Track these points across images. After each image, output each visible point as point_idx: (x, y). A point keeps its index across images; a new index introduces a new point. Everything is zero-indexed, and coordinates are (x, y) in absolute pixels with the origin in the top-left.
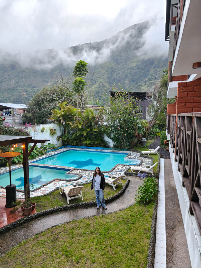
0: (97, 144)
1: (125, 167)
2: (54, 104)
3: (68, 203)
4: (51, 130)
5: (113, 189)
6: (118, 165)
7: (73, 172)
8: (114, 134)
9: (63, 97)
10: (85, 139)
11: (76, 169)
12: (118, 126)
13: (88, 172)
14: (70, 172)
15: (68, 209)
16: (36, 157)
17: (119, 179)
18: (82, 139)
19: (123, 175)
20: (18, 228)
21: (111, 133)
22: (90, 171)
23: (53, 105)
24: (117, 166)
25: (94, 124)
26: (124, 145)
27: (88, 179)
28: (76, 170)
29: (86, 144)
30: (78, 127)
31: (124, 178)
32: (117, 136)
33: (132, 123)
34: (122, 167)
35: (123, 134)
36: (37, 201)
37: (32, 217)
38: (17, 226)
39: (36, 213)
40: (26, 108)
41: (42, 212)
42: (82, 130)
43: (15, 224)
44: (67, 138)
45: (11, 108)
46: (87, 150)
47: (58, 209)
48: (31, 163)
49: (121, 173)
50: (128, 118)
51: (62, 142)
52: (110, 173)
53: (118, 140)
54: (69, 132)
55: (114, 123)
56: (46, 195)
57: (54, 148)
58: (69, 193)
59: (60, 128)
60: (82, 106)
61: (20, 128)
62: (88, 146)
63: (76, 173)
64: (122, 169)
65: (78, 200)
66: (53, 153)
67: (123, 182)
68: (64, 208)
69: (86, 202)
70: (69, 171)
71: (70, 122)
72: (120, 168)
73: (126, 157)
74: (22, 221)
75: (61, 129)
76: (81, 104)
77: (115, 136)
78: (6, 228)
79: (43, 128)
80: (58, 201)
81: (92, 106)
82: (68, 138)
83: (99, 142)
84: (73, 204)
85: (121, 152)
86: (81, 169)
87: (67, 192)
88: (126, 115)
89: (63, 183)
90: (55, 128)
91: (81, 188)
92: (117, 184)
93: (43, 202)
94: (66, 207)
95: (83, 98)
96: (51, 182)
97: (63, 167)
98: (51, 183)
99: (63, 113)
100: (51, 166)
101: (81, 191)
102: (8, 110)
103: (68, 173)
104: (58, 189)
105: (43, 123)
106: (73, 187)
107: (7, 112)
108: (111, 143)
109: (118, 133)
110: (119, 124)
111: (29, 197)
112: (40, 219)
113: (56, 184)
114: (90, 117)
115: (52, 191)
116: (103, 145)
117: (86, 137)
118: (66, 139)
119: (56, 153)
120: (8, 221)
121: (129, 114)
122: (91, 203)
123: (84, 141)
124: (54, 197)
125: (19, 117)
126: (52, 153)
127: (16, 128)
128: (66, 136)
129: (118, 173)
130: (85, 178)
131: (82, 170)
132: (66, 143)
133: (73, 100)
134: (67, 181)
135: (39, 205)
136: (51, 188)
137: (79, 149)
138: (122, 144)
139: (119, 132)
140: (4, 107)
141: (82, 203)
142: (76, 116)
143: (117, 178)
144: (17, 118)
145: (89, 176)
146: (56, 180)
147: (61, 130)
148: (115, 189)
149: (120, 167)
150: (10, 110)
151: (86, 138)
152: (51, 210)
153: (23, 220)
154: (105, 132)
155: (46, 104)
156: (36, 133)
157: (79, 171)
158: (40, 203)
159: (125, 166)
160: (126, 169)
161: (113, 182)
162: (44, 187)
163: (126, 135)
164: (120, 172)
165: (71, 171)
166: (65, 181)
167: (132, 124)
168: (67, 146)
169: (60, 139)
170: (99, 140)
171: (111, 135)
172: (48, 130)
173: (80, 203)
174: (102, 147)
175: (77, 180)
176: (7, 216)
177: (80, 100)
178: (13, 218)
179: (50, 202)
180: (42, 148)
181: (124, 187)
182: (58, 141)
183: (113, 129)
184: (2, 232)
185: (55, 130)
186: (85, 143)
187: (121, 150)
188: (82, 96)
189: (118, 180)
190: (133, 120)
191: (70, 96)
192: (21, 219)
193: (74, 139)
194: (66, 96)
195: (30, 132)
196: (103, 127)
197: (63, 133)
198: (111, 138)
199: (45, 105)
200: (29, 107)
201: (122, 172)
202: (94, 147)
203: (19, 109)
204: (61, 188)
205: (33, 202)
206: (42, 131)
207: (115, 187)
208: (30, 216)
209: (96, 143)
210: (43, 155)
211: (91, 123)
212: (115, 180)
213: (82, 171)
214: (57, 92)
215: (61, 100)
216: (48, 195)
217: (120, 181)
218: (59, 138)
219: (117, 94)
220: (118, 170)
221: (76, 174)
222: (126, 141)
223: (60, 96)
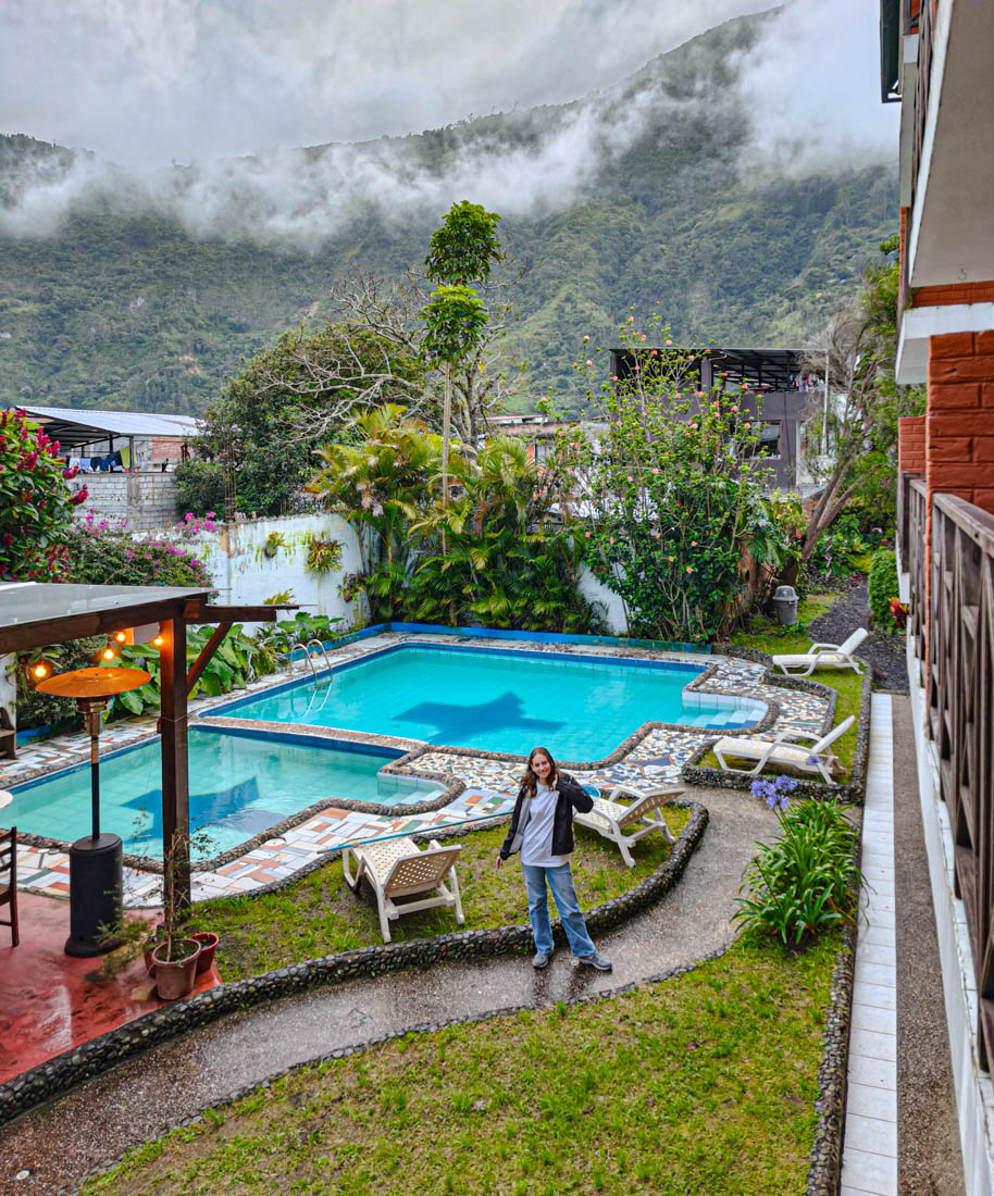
0: (543, 616)
1: (685, 741)
2: (334, 415)
3: (387, 935)
4: (315, 546)
5: (622, 863)
6: (650, 730)
7: (416, 766)
8: (629, 565)
9: (376, 378)
10: (480, 589)
11: (433, 751)
12: (650, 525)
13: (493, 763)
14: (404, 764)
15: (382, 966)
16: (233, 682)
17: (652, 808)
18: (468, 590)
19: (676, 781)
20: (122, 1069)
21: (614, 560)
22: (505, 760)
23: (327, 419)
24: (646, 735)
25: (525, 515)
26: (681, 621)
27: (491, 806)
28: (434, 755)
29: (488, 614)
30: (448, 528)
31: (680, 800)
32: (647, 576)
33: (721, 508)
34: (669, 741)
35: (675, 566)
36: (229, 919)
37: (196, 1008)
38: (117, 1059)
39: (218, 986)
40: (195, 432)
41: (251, 981)
42: (464, 542)
43: (108, 1049)
44: (393, 584)
45: (119, 436)
46: (495, 645)
47: (333, 969)
48: (209, 713)
49: (663, 773)
50: (699, 486)
51: (366, 603)
52: (608, 773)
53: (649, 596)
54: (401, 556)
55: (630, 508)
56: (274, 892)
57: (324, 636)
58: (391, 881)
59: (359, 534)
60: (468, 421)
61: (158, 537)
62: (493, 625)
63: (431, 770)
64: (672, 750)
65: (437, 918)
66: (319, 663)
67: (672, 822)
68: (362, 962)
69: (480, 933)
70: (399, 761)
71: (410, 502)
72: (662, 744)
73: (692, 683)
74: (145, 1032)
75: (366, 542)
76: (467, 413)
77: (634, 576)
78: (61, 1068)
79: (271, 536)
80: (332, 921)
81: (524, 420)
82: (396, 587)
83: (553, 605)
84: (409, 940)
85: (667, 657)
86: (459, 750)
87: (379, 877)
88: (688, 470)
89: (365, 826)
90: (334, 536)
91: (454, 856)
92: (641, 832)
93: (255, 929)
94: (373, 959)
95: (475, 386)
96: (303, 818)
97: (368, 737)
98: (303, 821)
99: (373, 461)
100: (307, 729)
101: (453, 869)
102: (107, 443)
103: (391, 771)
104: (335, 857)
105: (275, 511)
106: (415, 851)
107: (104, 456)
108: (617, 614)
109: (653, 561)
110: (655, 516)
111: (186, 904)
112: (236, 1022)
113: (328, 830)
114: (509, 480)
115: (304, 868)
116: (576, 621)
117: (485, 580)
118: (385, 589)
119: (335, 660)
120: (77, 1033)
121: (708, 466)
122: (505, 938)
123: (478, 602)
124: (314, 898)
125: (157, 479)
126: (315, 665)
127: (137, 538)
128: (384, 575)
129: (647, 770)
130: (476, 800)
131: (461, 755)
132: (387, 612)
133: (428, 394)
134: (385, 813)
135: (236, 946)
136: (301, 849)
137: (452, 641)
138: (671, 616)
139: (657, 554)
140: (89, 429)
141: (459, 937)
142: (440, 475)
143: (643, 804)
144: (151, 485)
145: (498, 787)
146: (328, 806)
147: (362, 545)
148: (630, 861)
149: (658, 739)
150: (118, 444)
151: (487, 585)
152: (294, 970)
153: (151, 1023)
154: (582, 554)
155: (295, 414)
156: (238, 560)
157: (447, 757)
158: (240, 934)
159: (686, 734)
160: (692, 748)
161: (620, 823)
162: (269, 843)
163: (689, 570)
164: (659, 769)
165: (410, 759)
166: (376, 813)
167: (720, 514)
168: (394, 625)
169: (356, 591)
170: (554, 594)
171: (614, 571)
172: (297, 548)
173: (449, 939)
174: (569, 633)
175: (434, 808)
176: (73, 1001)
177: (458, 391)
178: (102, 1015)
179: (293, 927)
180: (267, 635)
181: (680, 849)
182: (348, 600)
183: (625, 542)
184: (41, 1087)
185: (333, 546)
186: (482, 609)
187: (666, 648)
188: (470, 374)
189: (647, 811)
190: (728, 492)
191: (410, 376)
192: (140, 1020)
193: (430, 591)
194: (390, 376)
195: (204, 558)
196: (572, 531)
197: (375, 560)
198: (614, 588)
199: (286, 419)
200: (207, 429)
201: (668, 767)
202: (526, 629)
203: (159, 439)
204: (351, 854)
205: (206, 928)
206: (270, 550)
207: (633, 851)
208: (184, 1002)
209: (539, 608)
210: (272, 672)
211: (511, 511)
212: (633, 812)
213: (465, 758)
214: (349, 353)
215: (368, 395)
216: (282, 888)
217: (657, 818)
218: (354, 583)
219: (642, 363)
220: (651, 757)
221: (432, 778)
222: (692, 599)
223: (359, 374)
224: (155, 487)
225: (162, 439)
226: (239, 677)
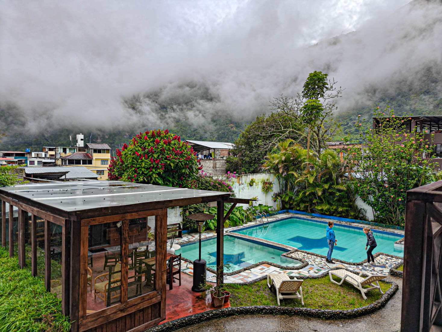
0: (342, 212)
1: (393, 261)
2: (273, 143)
3: (279, 303)
4: (265, 183)
5: (362, 297)
6: (379, 255)
7: (293, 255)
8: (375, 196)
9: (287, 130)
10: (319, 201)
11: (299, 251)
12: (384, 182)
13: (319, 258)
14: (289, 254)
15: (277, 312)
16: (239, 223)
17: (374, 281)
18: (314, 201)
19: (387, 274)
20: (204, 323)
21: (369, 194)
22: (323, 257)
23: (271, 144)
24: (377, 256)
25: (335, 177)
26: (396, 218)
27: (317, 271)
28: (299, 252)
29: (322, 210)
30: (308, 180)
31: (387, 280)
32: (382, 200)
33: (414, 177)
34: (386, 260)
35: (394, 198)
36: (234, 290)
37: (223, 312)
38: (203, 320)
39: (229, 307)
40: (232, 148)
41: (239, 308)
42: (315, 185)
43: (201, 317)
44: (289, 198)
45: (211, 149)
46: (323, 220)
47: (262, 310)
48: (232, 231)
49: (382, 271)
50: (405, 168)
51: (281, 202)
52: (360, 267)
53: (383, 208)
54: (292, 188)
55: (376, 175)
56: (247, 285)
57: (267, 212)
58: (281, 287)
59: (279, 180)
60: (318, 144)
61: (220, 178)
62: (323, 214)
63: (298, 257)
64: (387, 263)
65: (295, 302)
66: (265, 220)
67: (383, 287)
68: (271, 310)
69: (309, 309)
70: (287, 253)
71: (296, 171)
72: (383, 260)
73: (399, 241)
74: (210, 315)
75: (281, 183)
76: (317, 141)
77: (377, 200)
78: (189, 319)
79: (252, 180)
80: (263, 297)
81: (340, 143)
82: (291, 198)
83: (345, 208)
84: (286, 307)
85: (389, 230)
86: (308, 252)
87: (277, 286)
88: (401, 162)
89: (275, 271)
90: (271, 181)
91: (301, 283)
92: (370, 288)
93: (241, 294)
94: (274, 309)
95: (321, 132)
96: (257, 265)
97: (279, 244)
98: (257, 266)
99: (283, 158)
100: (260, 239)
101: (301, 287)
102: (208, 151)
103: (284, 256)
104: (265, 278)
105: (254, 172)
106: (289, 279)
107: (207, 154)
108: (370, 213)
109: (384, 195)
110: (385, 179)
111: (222, 282)
112: (234, 318)
113: (264, 270)
114: (329, 165)
115: (256, 280)
116: (354, 215)
117: (321, 198)
118: (287, 199)
119: (270, 219)
120: (194, 311)
121: (409, 161)
122: (317, 312)
123: (318, 205)
124: (258, 289)
125: (221, 161)
126: (264, 220)
127: (214, 178)
128: (287, 195)
129: (376, 268)
130: (312, 268)
131: (308, 254)
132: (287, 206)
133: (304, 135)
134: (282, 268)
135: (235, 297)
136: (256, 274)
137: (309, 217)
138: (392, 215)
139: (387, 193)
140: (203, 147)
141: (302, 309)
142: (306, 163)
143: (371, 278)
144: (219, 163)
145: (320, 266)
146: (264, 263)
147: (280, 184)
148: (365, 297)
149: (382, 259)
150: (211, 151)
151: (321, 200)
152: (251, 307)
153: (212, 313)
154: (357, 192)
155: (260, 142)
156: (242, 186)
157: (303, 254)
158: (237, 294)
159: (394, 258)
160: (395, 264)
161: (362, 284)
162: (247, 271)
163: (400, 200)
164: (381, 269)
165: (291, 253)
166: (279, 267)
167: (413, 179)
168: (290, 210)
169: (278, 198)
170: (346, 205)
171: (369, 198)
172: (259, 184)
173: (298, 309)
174: (352, 218)
175: (297, 269)
176: (193, 303)
177: (315, 134)
178: (200, 308)
179: (251, 296)
180: (250, 210)
181: (385, 297)
182: (275, 201)
183: (374, 188)
184: (184, 323)
185: (270, 184)
186: (320, 208)
187: (388, 227)
188: (319, 128)
189: (372, 282)
190: (418, 171)
191: (299, 130)
192: (209, 311)
193: (302, 201)
194: (291, 130)
195: (232, 185)
196: (353, 183)
197: (284, 189)
198: (369, 204)
199: (258, 144)
200: (235, 147)
201: (384, 269)
202: (335, 216)
203: (222, 150)
204: (270, 278)
205: (227, 290)
206: (251, 184)
207: (366, 294)
208: (221, 309)
209: (340, 209)
210: (251, 221)
211: (331, 175)
212: (367, 280)
213: (309, 255)
214: (278, 123)
215: (284, 136)
216: (249, 284)
217: (377, 284)
218: (277, 196)
220: (378, 264)
221: (297, 260)
222: (401, 210)
223: (282, 129)
224: (220, 164)
225: (223, 150)
226: (241, 222)
